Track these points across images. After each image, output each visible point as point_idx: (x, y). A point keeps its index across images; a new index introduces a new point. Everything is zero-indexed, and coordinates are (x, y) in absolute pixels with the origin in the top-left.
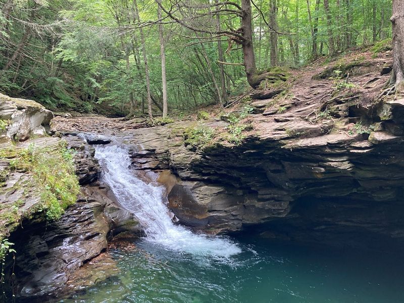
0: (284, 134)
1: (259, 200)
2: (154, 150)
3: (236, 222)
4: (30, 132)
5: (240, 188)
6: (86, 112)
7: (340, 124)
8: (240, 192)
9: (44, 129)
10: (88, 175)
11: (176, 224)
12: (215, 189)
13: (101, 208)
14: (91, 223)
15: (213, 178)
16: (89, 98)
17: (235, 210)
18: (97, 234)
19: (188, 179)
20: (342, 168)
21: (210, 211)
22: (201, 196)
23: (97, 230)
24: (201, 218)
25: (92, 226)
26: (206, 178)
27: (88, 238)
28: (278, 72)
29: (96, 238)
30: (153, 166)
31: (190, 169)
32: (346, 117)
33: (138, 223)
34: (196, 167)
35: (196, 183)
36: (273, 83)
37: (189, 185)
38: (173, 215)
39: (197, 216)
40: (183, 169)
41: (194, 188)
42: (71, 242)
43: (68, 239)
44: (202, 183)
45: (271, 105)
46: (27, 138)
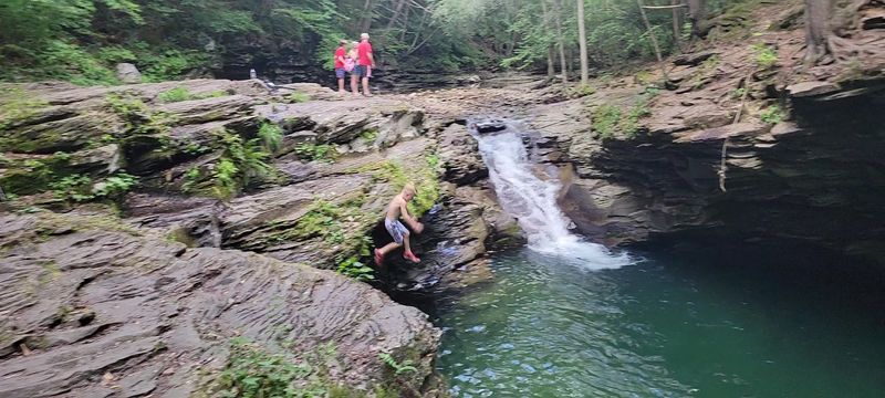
0: (680, 124)
1: (668, 204)
2: (556, 138)
3: (640, 230)
4: (399, 136)
5: (651, 189)
6: (501, 70)
7: (754, 109)
8: (649, 194)
9: (414, 130)
10: (468, 174)
11: (573, 231)
12: (618, 190)
13: (480, 212)
14: (467, 227)
15: (617, 175)
16: (505, 47)
17: (639, 216)
18: (474, 239)
19: (588, 176)
20: (746, 166)
21: (610, 217)
22: (601, 198)
23: (473, 235)
24: (600, 224)
25: (468, 230)
26: (609, 175)
27: (463, 243)
28: (737, 14)
29: (471, 243)
30: (554, 159)
31: (590, 164)
32: (763, 99)
33: (520, 228)
34: (597, 161)
35: (597, 181)
36: (727, 31)
37: (590, 183)
38: (568, 220)
39: (595, 223)
40: (582, 164)
41: (594, 188)
42: (447, 246)
43: (444, 243)
44: (605, 182)
45: (691, 78)
46: (395, 143)
